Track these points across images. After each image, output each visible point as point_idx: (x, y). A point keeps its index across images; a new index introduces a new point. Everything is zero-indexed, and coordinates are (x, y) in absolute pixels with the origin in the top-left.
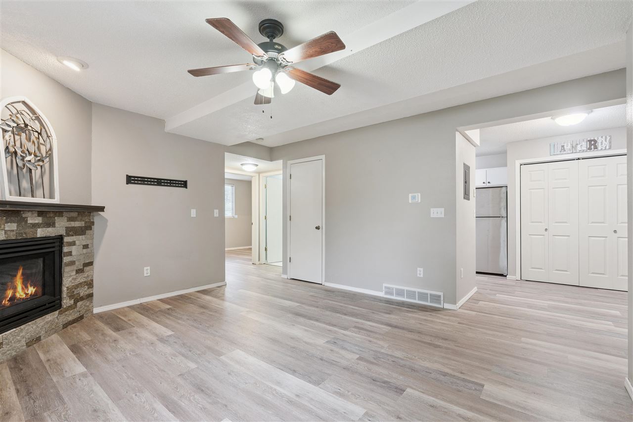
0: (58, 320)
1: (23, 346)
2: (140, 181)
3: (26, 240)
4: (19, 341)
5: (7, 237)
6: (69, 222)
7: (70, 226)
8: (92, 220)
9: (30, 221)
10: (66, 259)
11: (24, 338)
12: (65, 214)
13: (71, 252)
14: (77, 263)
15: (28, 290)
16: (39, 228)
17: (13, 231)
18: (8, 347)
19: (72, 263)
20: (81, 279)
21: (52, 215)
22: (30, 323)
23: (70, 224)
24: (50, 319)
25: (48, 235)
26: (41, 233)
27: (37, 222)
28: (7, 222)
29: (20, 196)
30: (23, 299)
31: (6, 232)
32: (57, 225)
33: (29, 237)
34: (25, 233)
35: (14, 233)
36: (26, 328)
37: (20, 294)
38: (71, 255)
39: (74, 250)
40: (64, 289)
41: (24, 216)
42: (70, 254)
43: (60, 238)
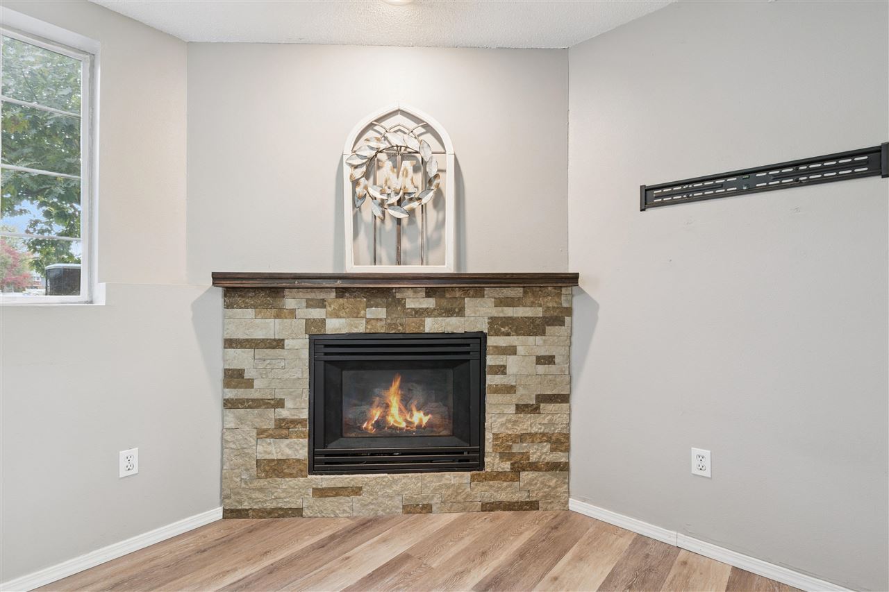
0: (472, 489)
1: (397, 508)
2: (678, 193)
3: (406, 337)
4: (391, 498)
5: (371, 329)
6: (500, 309)
7: (501, 315)
8: (565, 305)
9: (410, 304)
10: (491, 380)
11: (399, 495)
12: (487, 291)
13: (505, 367)
14: (521, 391)
15: (412, 416)
16: (429, 316)
17: (381, 320)
18: (371, 497)
19: (510, 389)
20: (531, 424)
21: (458, 294)
22: (410, 475)
23: (502, 311)
24: (452, 482)
25: (449, 330)
26: (432, 325)
27: (424, 306)
28: (369, 306)
29: (399, 263)
30: (401, 429)
31: (368, 321)
32: (467, 312)
33: (407, 332)
34: (402, 325)
35: (383, 323)
36: (403, 481)
37: (396, 418)
38: (504, 373)
39: (512, 363)
40: (489, 436)
41: (398, 296)
42: (502, 370)
43: (481, 338)
